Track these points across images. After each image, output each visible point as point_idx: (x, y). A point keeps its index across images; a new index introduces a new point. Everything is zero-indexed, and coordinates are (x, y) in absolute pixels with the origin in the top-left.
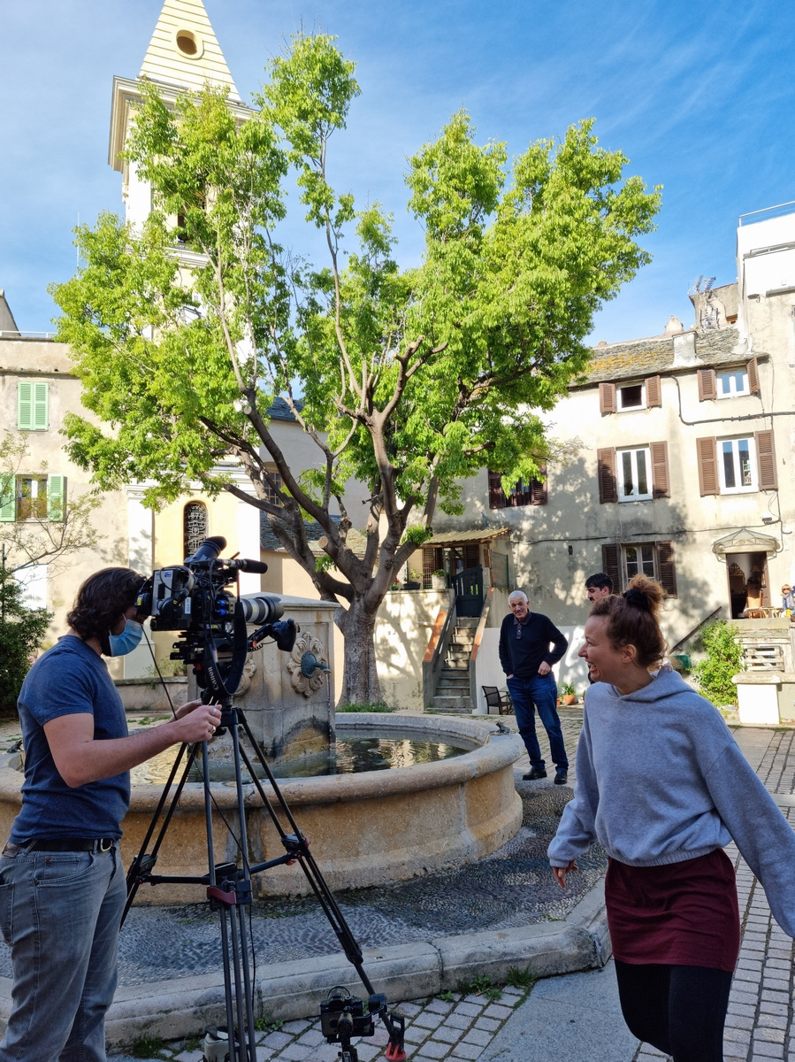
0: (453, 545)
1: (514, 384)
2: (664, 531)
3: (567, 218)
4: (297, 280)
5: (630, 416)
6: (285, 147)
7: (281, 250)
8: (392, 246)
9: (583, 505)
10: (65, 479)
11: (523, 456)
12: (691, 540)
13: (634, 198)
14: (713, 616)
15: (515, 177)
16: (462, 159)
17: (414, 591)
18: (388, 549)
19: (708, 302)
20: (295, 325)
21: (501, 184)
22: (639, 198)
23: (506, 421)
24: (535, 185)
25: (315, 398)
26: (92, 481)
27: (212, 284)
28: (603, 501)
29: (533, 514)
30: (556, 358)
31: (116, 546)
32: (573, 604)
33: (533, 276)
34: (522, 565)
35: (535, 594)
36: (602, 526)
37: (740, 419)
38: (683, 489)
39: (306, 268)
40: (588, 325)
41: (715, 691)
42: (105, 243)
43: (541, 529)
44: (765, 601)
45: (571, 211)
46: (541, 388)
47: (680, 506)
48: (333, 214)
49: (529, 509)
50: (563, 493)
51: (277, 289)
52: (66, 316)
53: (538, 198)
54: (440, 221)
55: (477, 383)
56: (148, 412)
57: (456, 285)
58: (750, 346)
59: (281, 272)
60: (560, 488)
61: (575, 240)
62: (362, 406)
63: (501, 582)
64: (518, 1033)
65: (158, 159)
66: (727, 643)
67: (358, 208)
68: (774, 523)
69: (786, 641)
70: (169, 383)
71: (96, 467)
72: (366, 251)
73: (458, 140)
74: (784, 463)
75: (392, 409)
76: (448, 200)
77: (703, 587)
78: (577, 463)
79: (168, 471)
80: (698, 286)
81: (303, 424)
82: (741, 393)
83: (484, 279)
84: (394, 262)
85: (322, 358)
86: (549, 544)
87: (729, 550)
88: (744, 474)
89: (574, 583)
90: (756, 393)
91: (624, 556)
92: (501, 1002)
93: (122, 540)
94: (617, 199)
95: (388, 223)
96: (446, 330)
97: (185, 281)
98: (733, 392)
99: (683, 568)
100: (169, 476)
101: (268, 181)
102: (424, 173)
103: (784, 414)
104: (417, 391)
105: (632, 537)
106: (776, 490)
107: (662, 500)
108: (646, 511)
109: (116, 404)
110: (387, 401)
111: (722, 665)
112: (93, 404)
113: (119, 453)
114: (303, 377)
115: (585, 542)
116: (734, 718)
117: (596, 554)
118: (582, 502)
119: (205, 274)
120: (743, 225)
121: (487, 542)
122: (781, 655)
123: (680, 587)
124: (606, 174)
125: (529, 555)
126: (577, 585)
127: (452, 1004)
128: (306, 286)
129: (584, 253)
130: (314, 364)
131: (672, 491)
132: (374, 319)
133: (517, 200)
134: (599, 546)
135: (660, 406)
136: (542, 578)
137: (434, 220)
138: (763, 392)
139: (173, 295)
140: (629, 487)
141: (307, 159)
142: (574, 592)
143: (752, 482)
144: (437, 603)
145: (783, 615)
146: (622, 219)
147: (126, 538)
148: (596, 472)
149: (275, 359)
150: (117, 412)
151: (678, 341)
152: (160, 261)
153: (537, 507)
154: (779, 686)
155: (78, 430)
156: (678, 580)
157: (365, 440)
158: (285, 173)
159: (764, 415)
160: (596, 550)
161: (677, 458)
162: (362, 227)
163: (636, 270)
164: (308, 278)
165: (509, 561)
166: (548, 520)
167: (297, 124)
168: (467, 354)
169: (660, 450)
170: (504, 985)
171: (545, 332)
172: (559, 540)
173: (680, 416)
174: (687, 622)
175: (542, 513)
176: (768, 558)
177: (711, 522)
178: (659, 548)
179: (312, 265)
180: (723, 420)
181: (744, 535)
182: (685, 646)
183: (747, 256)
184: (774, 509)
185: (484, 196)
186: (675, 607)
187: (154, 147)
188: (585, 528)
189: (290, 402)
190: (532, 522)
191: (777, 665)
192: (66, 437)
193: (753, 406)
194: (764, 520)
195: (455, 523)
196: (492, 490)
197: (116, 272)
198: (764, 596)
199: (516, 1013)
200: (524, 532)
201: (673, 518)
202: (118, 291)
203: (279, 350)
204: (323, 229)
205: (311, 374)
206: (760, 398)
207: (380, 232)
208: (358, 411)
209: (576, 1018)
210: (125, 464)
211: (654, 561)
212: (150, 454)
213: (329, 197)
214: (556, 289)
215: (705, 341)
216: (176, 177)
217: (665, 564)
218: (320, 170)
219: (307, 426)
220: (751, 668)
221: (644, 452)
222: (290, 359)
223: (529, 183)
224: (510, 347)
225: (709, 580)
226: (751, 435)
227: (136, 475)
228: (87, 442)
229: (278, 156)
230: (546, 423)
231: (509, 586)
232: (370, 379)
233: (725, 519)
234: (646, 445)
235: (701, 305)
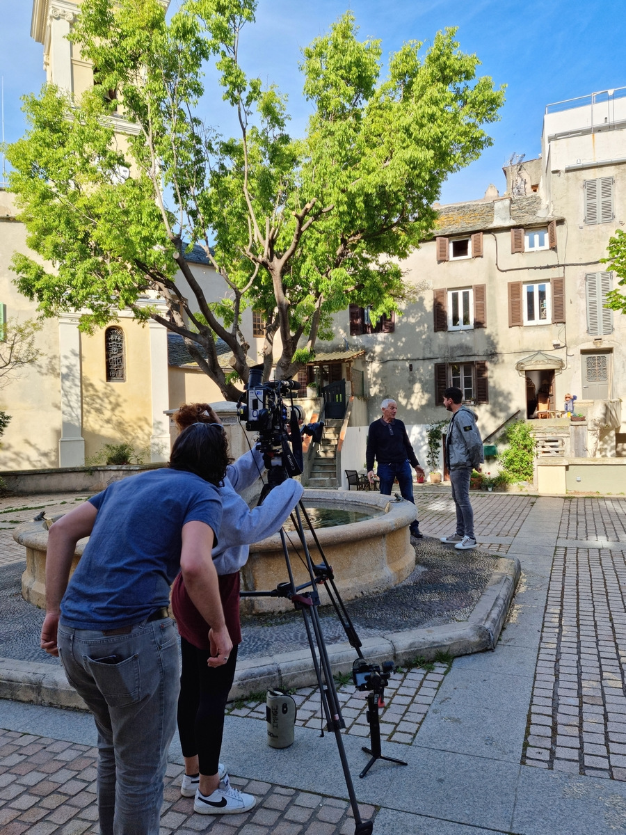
0: (321, 364)
1: (379, 238)
2: (481, 353)
3: (434, 108)
4: (210, 148)
5: (459, 264)
6: (206, 36)
7: (199, 123)
8: (286, 122)
9: (421, 333)
10: (5, 307)
11: (386, 295)
12: (500, 360)
13: (485, 93)
14: (513, 418)
16: (349, 53)
18: (282, 367)
19: (519, 174)
20: (209, 185)
21: (377, 75)
22: (489, 94)
23: (372, 267)
24: (406, 79)
25: (225, 246)
26: (38, 310)
27: (145, 151)
29: (383, 340)
30: (410, 217)
31: (50, 362)
32: (412, 408)
34: (374, 379)
37: (541, 268)
38: (496, 321)
39: (216, 137)
40: (437, 192)
42: (49, 110)
43: (389, 352)
44: (552, 406)
45: (437, 102)
46: (400, 242)
47: (494, 334)
48: (244, 95)
49: (381, 336)
50: (407, 324)
51: (195, 156)
52: (17, 171)
53: (408, 89)
54: (329, 104)
55: (351, 236)
56: (84, 255)
57: (342, 157)
58: (551, 211)
59: (199, 141)
60: (405, 320)
62: (265, 254)
63: (358, 392)
65: (98, 41)
66: (525, 437)
67: (264, 90)
68: (562, 348)
69: (567, 435)
70: (110, 231)
71: (41, 298)
72: (265, 125)
73: (345, 36)
74: (571, 303)
75: (289, 257)
76: (336, 86)
77: (508, 396)
78: (418, 300)
79: (100, 302)
80: (511, 161)
81: (217, 267)
82: (542, 248)
83: (364, 154)
84: (288, 136)
85: (230, 213)
86: (395, 363)
87: (527, 368)
88: (542, 310)
89: (413, 393)
90: (554, 248)
91: (450, 372)
92: (435, 671)
93: (55, 357)
94: (471, 94)
95: (283, 103)
96: (334, 194)
97: (121, 145)
98: (537, 247)
99: (494, 382)
100: (101, 306)
101: (192, 65)
102: (316, 63)
103: (573, 265)
104: (308, 242)
105: (457, 358)
106: (564, 323)
107: (481, 329)
108: (468, 338)
109: (56, 246)
110: (285, 250)
111: (520, 453)
112: (36, 245)
113: (59, 287)
114: (215, 228)
115: (422, 361)
116: (527, 490)
117: (430, 371)
118: (421, 331)
119: (138, 141)
120: (548, 113)
121: (349, 361)
122: (563, 445)
123: (491, 396)
124: (464, 72)
125: (380, 372)
126: (415, 395)
127: (403, 674)
128: (216, 153)
129: (446, 137)
130: (224, 218)
131: (488, 323)
132: (273, 182)
133: (391, 89)
134: (433, 365)
135: (482, 257)
136: (389, 390)
137: (324, 102)
138: (559, 248)
139: (111, 158)
140: (456, 319)
141: (223, 47)
142: (413, 400)
143: (547, 317)
144: (311, 408)
146: (474, 110)
147: (58, 355)
148: (432, 307)
149: (193, 214)
150: (58, 253)
151: (498, 205)
152: (97, 127)
153: (386, 334)
154: (567, 467)
155: (25, 267)
156: (489, 390)
157: (266, 281)
158: (207, 58)
159: (559, 266)
160: (430, 368)
161: (493, 297)
162: (262, 105)
163: (481, 151)
164: (218, 146)
165: (364, 376)
166: (394, 345)
167: (217, 17)
168: (349, 214)
169: (480, 291)
170: (433, 662)
171: (405, 197)
172: (403, 360)
173: (497, 264)
174: (495, 422)
175: (390, 339)
176: (556, 374)
177: (516, 348)
178: (477, 366)
179: (221, 135)
180: (528, 268)
181: (539, 357)
182: (492, 439)
183: (550, 139)
184: (562, 337)
185: (364, 85)
186: (487, 411)
187: (96, 30)
188: (422, 350)
189: (206, 249)
190: (382, 346)
191: (559, 453)
192: (15, 272)
193: (551, 258)
194: (554, 345)
195: (323, 346)
196: (352, 320)
197: (57, 135)
198: (551, 402)
199: (447, 677)
200: (376, 354)
201: (488, 343)
202: (61, 152)
203: (197, 206)
204: (236, 107)
205: (221, 226)
206: (557, 252)
207: (277, 110)
208: (260, 258)
210: (65, 296)
211: (473, 376)
212: (86, 288)
213: (243, 81)
214: (424, 165)
215: (515, 205)
216: (115, 56)
217: (481, 378)
218: (233, 56)
219: (220, 269)
220: (541, 455)
221: (468, 292)
222: (206, 213)
223: (401, 76)
224: (379, 208)
225: (512, 390)
226: (548, 280)
227: (74, 305)
228: (32, 277)
229: (201, 44)
230: (403, 270)
231: (364, 395)
232: (272, 232)
233: (526, 344)
234: (470, 287)
235: (513, 176)
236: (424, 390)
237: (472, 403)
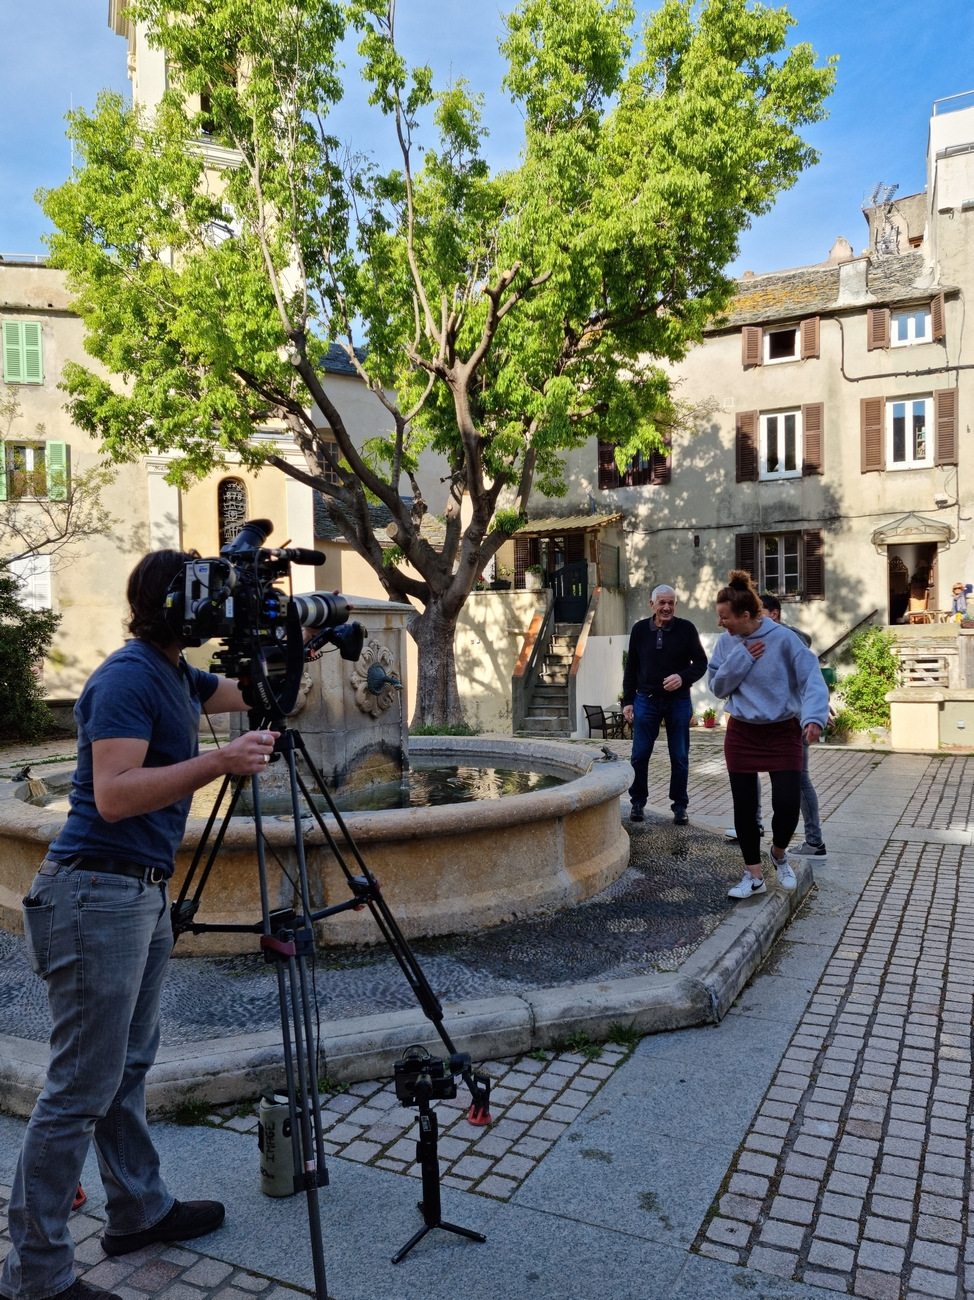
0: (552, 534)
1: (634, 327)
2: (814, 516)
3: (712, 101)
4: (357, 185)
5: (779, 369)
7: (336, 144)
8: (481, 139)
9: (715, 484)
10: (68, 447)
11: (642, 421)
12: (845, 527)
13: (801, 73)
14: (867, 622)
15: (644, 43)
16: (576, 17)
17: (503, 592)
18: (472, 540)
19: (887, 218)
20: (355, 247)
21: (627, 53)
22: (808, 73)
23: (624, 376)
24: (670, 54)
25: (381, 345)
26: (102, 451)
27: (248, 192)
28: (740, 479)
29: (652, 496)
30: (689, 293)
31: (136, 533)
32: (697, 607)
33: (664, 181)
36: (738, 510)
37: (918, 374)
38: (840, 463)
39: (369, 169)
40: (732, 249)
41: (863, 711)
42: (107, 134)
43: (661, 515)
45: (718, 90)
46: (669, 332)
47: (835, 485)
48: (405, 95)
49: (648, 490)
50: (691, 470)
51: (331, 198)
52: (60, 233)
53: (675, 72)
54: (545, 105)
55: (588, 325)
56: (170, 362)
57: (564, 193)
58: (938, 277)
59: (337, 175)
60: (687, 463)
61: (721, 131)
62: (442, 356)
63: (610, 579)
64: (619, 1094)
65: (173, 18)
66: (882, 654)
67: (437, 86)
68: (950, 506)
70: (196, 323)
71: (106, 432)
72: (448, 146)
74: (968, 430)
75: (479, 360)
76: (556, 75)
77: (856, 587)
78: (709, 430)
79: (196, 439)
80: (875, 197)
81: (367, 378)
82: (921, 340)
83: (600, 186)
84: (484, 163)
85: (390, 292)
86: (671, 533)
87: (891, 540)
88: (918, 445)
89: (699, 581)
90: (940, 340)
91: (762, 549)
92: (601, 1060)
93: (142, 525)
94: (778, 75)
95: (477, 108)
96: (549, 255)
97: (213, 186)
98: (912, 339)
99: (834, 563)
100: (198, 445)
101: (319, 49)
102: (525, 37)
103: (972, 366)
104: (511, 336)
105: (773, 525)
106: (956, 465)
107: (813, 477)
108: (792, 492)
109: (128, 350)
110: (473, 349)
111: (874, 680)
112: (99, 350)
113: (135, 415)
114: (366, 316)
115: (714, 531)
116: (884, 742)
117: (727, 546)
118: (714, 481)
119: (238, 177)
120: (938, 113)
121: (595, 530)
122: (945, 667)
123: (828, 587)
124: (766, 39)
125: (646, 547)
126: (702, 584)
127: (544, 1063)
128: (369, 195)
129: (732, 149)
130: (380, 300)
131: (826, 467)
132: (457, 239)
133: (647, 75)
134: (733, 536)
135: (818, 357)
136: (661, 574)
137: (537, 103)
138: (948, 339)
139: (198, 206)
140: (773, 461)
141: (370, 18)
142: (698, 593)
143: (927, 455)
144: (532, 605)
145: (952, 619)
146: (783, 102)
147: (147, 523)
148: (733, 442)
149: (330, 293)
150: (130, 361)
151: (846, 271)
152: (179, 159)
153: (657, 487)
154: (941, 705)
155: (82, 384)
156: (827, 577)
157: (445, 400)
158: (341, 37)
159: (948, 369)
160: (728, 541)
161: (834, 423)
162: (442, 114)
163: (798, 174)
164: (372, 183)
165: (621, 554)
166: (670, 504)
168: (576, 286)
169: (814, 414)
170: (604, 1042)
171: (676, 258)
172: (683, 529)
173: (842, 369)
174: (835, 629)
175: (663, 494)
176: (939, 550)
177: (873, 506)
178: (806, 538)
179: (377, 166)
180: (896, 375)
181: (912, 522)
182: (829, 657)
183: (940, 156)
184: (951, 489)
185: (603, 71)
186: (821, 611)
188: (716, 513)
189: (349, 350)
190: (650, 506)
191: (940, 680)
192: (67, 393)
193: (936, 357)
194: (937, 502)
195: (555, 507)
196: (602, 465)
197: (121, 174)
198: (931, 597)
199: (619, 1072)
200: (639, 519)
201: (825, 500)
202: (126, 200)
203: (335, 281)
204: (392, 115)
205: (377, 313)
206: (945, 347)
207: (466, 120)
208: (436, 362)
209: (687, 1078)
210: (143, 429)
211: (799, 554)
212: (173, 417)
213: (399, 71)
214: (694, 199)
215: (879, 270)
216: (198, 42)
217: (812, 558)
218: (387, 32)
219: (371, 382)
220: (908, 684)
221: (794, 416)
222: (349, 292)
223: (665, 51)
224: (631, 277)
225: (865, 576)
226: (929, 394)
227: (157, 443)
228: (93, 399)
229: (332, 13)
230: (673, 379)
231: (619, 587)
232: (451, 320)
233: (889, 502)
234: (797, 408)
235: (879, 223)
236: (717, 575)
237: (798, 598)
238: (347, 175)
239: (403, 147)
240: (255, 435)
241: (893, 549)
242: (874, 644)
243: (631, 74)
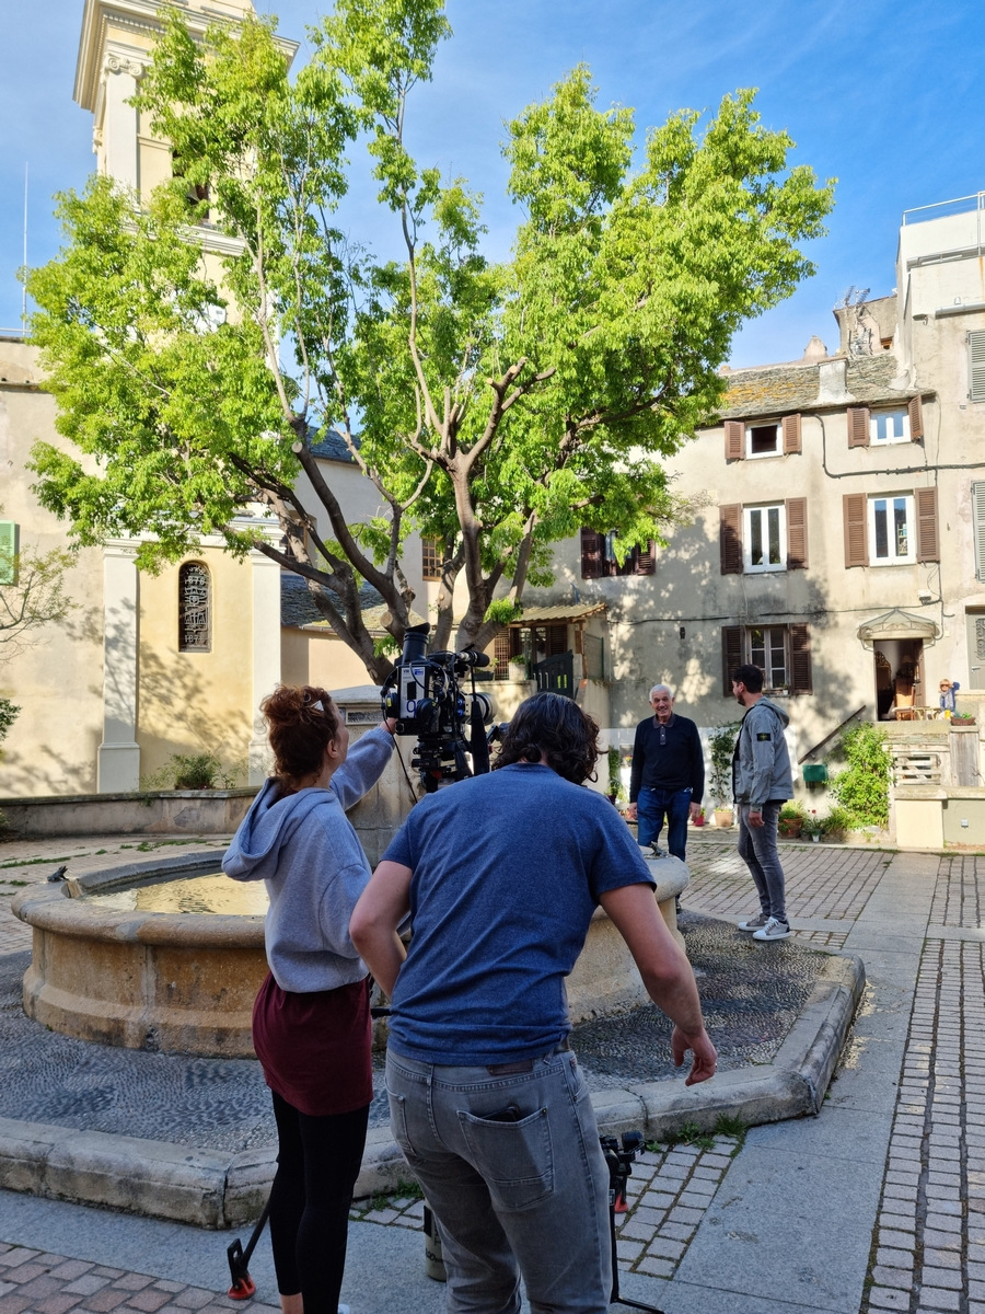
0: (534, 624)
1: (629, 422)
2: (799, 611)
3: (719, 216)
4: (356, 276)
5: (762, 464)
6: (353, 102)
7: (340, 237)
8: (480, 236)
9: (700, 576)
10: (17, 528)
11: (641, 514)
12: (832, 623)
13: (802, 193)
14: (854, 718)
15: (648, 156)
16: (581, 129)
18: (468, 630)
19: (859, 320)
20: (353, 336)
21: (627, 164)
22: (808, 194)
23: (618, 467)
24: (674, 170)
25: (377, 433)
26: (70, 534)
27: (250, 282)
28: (724, 572)
29: (637, 587)
30: (680, 388)
31: (88, 619)
32: (685, 700)
33: (676, 288)
34: (622, 651)
35: (637, 687)
36: (723, 602)
37: (898, 472)
38: (824, 558)
39: (367, 260)
40: (724, 349)
41: (856, 809)
42: (99, 216)
43: (647, 606)
44: (919, 699)
45: (723, 206)
46: (665, 428)
47: (820, 580)
48: (412, 195)
49: (633, 581)
50: (676, 561)
51: (331, 289)
52: (44, 312)
53: (677, 185)
54: (550, 208)
55: (584, 418)
56: (147, 446)
57: (570, 293)
58: (913, 379)
59: (338, 266)
60: (672, 554)
61: (728, 244)
62: (443, 446)
63: (594, 672)
65: (179, 109)
66: (874, 750)
67: (441, 185)
68: (934, 603)
69: (944, 749)
70: (190, 408)
71: (75, 515)
72: (446, 241)
73: (575, 103)
74: (949, 529)
75: (481, 451)
76: (560, 180)
77: (845, 683)
78: (694, 523)
79: (171, 522)
80: (847, 300)
81: (364, 466)
82: (899, 440)
83: (605, 288)
84: (482, 258)
85: (387, 380)
86: (656, 624)
87: (877, 636)
88: (900, 541)
89: (686, 674)
90: (918, 440)
91: (748, 642)
92: (715, 1151)
93: (96, 610)
94: (779, 193)
95: (475, 206)
96: (555, 356)
97: (211, 271)
98: (891, 438)
99: (822, 658)
100: (173, 528)
101: (330, 147)
102: (529, 144)
103: (951, 467)
104: (513, 428)
105: (759, 618)
106: (938, 562)
107: (798, 571)
108: (778, 586)
109: (103, 431)
110: (475, 440)
111: (866, 778)
112: (71, 431)
113: (105, 496)
114: (361, 404)
115: (700, 623)
116: (878, 842)
117: (714, 639)
118: (699, 573)
119: (239, 266)
120: (907, 223)
121: (580, 621)
122: (937, 765)
123: (816, 681)
124: (768, 160)
125: (630, 639)
126: (689, 678)
127: (660, 1155)
128: (366, 284)
129: (738, 261)
130: (377, 389)
131: (810, 562)
132: (456, 331)
133: (650, 186)
134: (719, 629)
135: (800, 453)
136: (646, 668)
137: (542, 206)
138: (927, 439)
139: (195, 291)
140: (757, 555)
141: (379, 119)
142: (686, 686)
143: (909, 552)
144: (516, 698)
145: (941, 716)
146: (784, 219)
147: (101, 608)
148: (718, 535)
149: (327, 381)
150: (106, 442)
151: (825, 370)
152: (175, 244)
153: (642, 577)
154: (945, 803)
155: (52, 464)
156: (814, 672)
157: (443, 489)
158: (354, 137)
159: (927, 469)
160: (714, 633)
161: (818, 518)
162: (441, 210)
164: (369, 273)
165: (605, 646)
166: (655, 595)
167: (370, 73)
168: (580, 382)
169: (797, 508)
171: (673, 356)
172: (669, 620)
173: (824, 466)
174: (824, 725)
175: (648, 585)
176: (925, 646)
177: (858, 602)
178: (792, 632)
179: (375, 257)
180: (877, 472)
181: (896, 618)
182: (820, 753)
183: (911, 266)
184: (935, 585)
185: (605, 179)
186: (810, 707)
187: (176, 92)
188: (701, 605)
189: (347, 438)
190: (635, 597)
191: (933, 778)
192: (35, 473)
193: (915, 457)
194: (921, 599)
195: (537, 596)
196: (586, 555)
197: (110, 256)
198: (917, 693)
200: (624, 610)
201: (811, 594)
202: (115, 282)
203: (334, 369)
204: (399, 212)
205: (372, 401)
206: (923, 447)
207: (465, 217)
208: (435, 453)
209: (804, 1165)
210: (115, 511)
211: (786, 648)
212: (149, 499)
213: (411, 172)
214: (702, 306)
215: (854, 370)
216: (205, 133)
217: (799, 652)
218: (395, 133)
219: (368, 469)
220: (901, 781)
221: (777, 510)
222: (348, 379)
223: (666, 165)
224: (628, 373)
225: (852, 672)
226: (910, 492)
227: (129, 525)
228: (64, 481)
229: (344, 115)
230: (669, 473)
231: (604, 678)
232: (453, 411)
233: (874, 597)
234: (781, 502)
235: (851, 324)
236: (705, 670)
237: (785, 692)
238: (345, 266)
239: (408, 242)
240: (235, 518)
241: (878, 644)
242: (865, 740)
243: (634, 185)
